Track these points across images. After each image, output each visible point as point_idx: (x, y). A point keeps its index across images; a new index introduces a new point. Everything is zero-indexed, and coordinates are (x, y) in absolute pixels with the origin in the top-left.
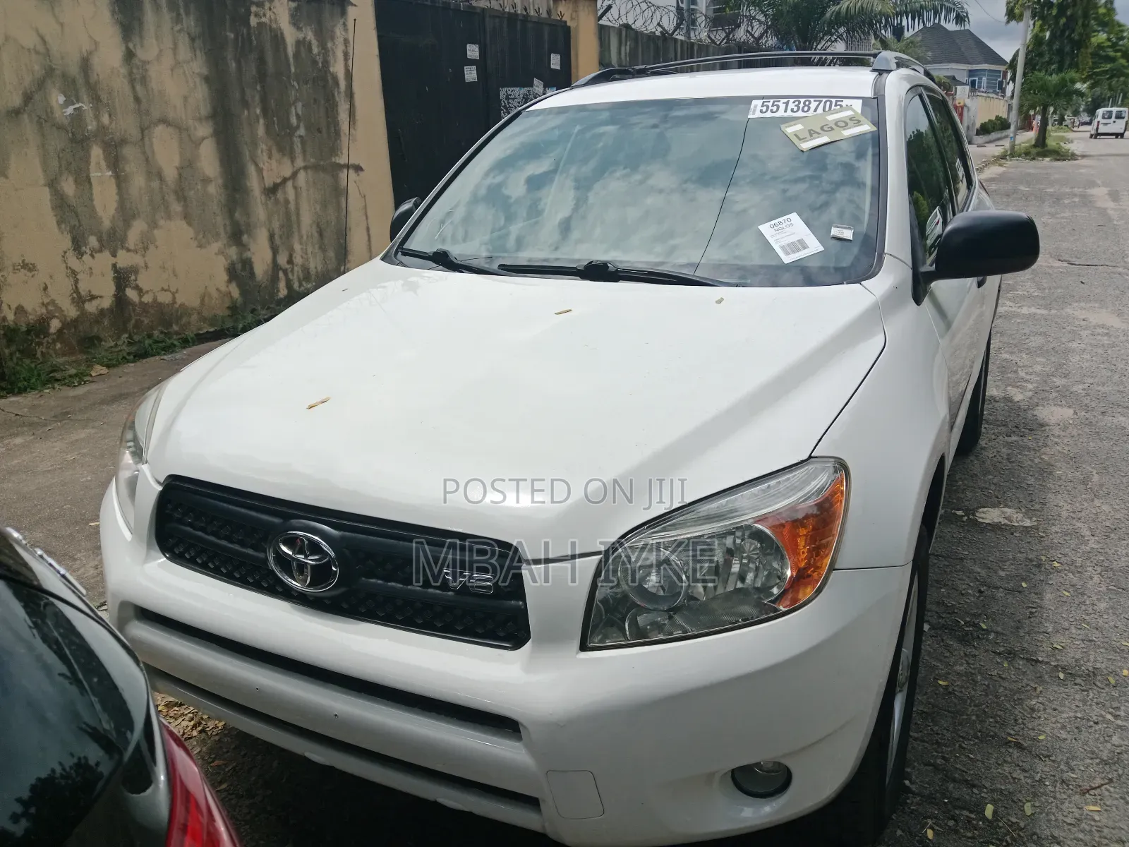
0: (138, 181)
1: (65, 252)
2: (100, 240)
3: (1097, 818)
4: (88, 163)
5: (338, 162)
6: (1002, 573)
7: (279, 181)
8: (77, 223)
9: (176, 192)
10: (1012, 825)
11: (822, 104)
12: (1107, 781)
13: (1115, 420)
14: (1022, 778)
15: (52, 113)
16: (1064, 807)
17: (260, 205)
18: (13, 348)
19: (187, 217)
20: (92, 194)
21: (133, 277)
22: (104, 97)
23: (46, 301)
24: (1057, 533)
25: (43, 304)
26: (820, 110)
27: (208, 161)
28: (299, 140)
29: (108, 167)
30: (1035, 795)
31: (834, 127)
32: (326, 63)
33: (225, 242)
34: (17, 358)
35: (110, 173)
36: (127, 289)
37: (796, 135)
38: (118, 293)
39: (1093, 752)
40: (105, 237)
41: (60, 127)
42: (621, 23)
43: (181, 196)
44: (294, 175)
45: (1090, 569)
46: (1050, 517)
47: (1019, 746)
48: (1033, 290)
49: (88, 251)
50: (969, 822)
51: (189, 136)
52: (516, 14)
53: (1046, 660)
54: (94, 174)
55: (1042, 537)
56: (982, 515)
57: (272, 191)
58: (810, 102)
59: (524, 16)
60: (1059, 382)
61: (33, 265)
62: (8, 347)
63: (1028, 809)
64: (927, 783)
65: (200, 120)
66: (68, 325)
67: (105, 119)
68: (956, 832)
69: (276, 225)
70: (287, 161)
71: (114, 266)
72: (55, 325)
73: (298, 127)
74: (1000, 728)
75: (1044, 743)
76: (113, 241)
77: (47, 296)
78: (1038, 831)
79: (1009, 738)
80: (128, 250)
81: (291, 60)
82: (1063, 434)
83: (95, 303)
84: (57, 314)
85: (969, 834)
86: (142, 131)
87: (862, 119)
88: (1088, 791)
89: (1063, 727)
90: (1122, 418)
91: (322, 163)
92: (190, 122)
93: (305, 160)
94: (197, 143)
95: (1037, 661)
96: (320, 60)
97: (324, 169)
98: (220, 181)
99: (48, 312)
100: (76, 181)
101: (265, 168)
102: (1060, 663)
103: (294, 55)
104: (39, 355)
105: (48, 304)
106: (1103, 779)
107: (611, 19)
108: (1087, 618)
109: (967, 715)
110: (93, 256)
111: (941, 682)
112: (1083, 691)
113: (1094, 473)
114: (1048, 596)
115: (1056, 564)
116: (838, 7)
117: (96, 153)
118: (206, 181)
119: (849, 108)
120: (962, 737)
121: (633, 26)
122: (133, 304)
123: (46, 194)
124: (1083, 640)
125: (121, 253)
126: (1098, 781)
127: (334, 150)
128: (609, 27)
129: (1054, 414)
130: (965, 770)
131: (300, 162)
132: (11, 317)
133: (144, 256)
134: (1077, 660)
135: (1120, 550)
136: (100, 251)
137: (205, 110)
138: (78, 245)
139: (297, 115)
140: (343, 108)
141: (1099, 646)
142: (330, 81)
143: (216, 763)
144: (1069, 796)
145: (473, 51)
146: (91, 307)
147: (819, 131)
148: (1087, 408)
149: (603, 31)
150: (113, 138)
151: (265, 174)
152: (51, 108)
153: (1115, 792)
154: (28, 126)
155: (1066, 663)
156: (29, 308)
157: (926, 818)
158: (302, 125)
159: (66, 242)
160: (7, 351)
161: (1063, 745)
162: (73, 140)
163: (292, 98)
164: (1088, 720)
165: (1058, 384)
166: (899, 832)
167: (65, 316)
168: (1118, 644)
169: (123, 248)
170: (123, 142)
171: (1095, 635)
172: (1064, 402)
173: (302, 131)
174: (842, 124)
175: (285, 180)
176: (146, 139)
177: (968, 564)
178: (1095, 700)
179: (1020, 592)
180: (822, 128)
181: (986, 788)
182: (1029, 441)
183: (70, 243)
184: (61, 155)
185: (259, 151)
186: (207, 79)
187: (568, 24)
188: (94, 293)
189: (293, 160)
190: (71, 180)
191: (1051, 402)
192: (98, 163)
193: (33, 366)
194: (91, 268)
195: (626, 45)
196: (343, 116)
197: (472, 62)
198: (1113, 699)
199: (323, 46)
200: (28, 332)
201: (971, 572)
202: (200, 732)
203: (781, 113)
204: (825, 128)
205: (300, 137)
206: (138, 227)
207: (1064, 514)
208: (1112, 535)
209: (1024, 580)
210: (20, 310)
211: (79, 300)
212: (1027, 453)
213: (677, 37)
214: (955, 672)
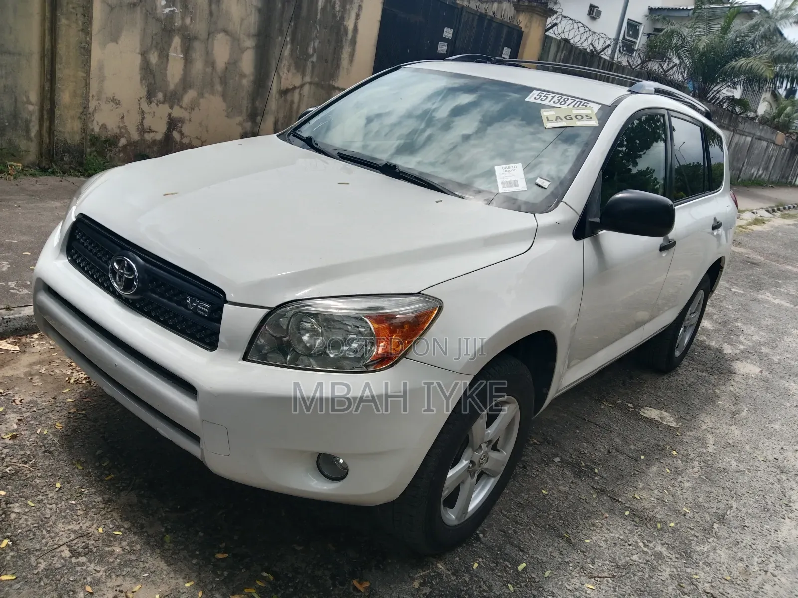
0: (198, 65)
1: (141, 98)
2: (165, 96)
3: (588, 592)
4: (169, 46)
5: (333, 84)
6: (632, 447)
7: (291, 87)
8: (153, 82)
9: (221, 78)
10: (530, 578)
11: (575, 102)
12: (611, 576)
13: (787, 384)
14: (557, 557)
15: (155, 10)
16: (572, 580)
17: (274, 100)
18: (94, 149)
19: (224, 96)
20: (167, 66)
21: (180, 125)
22: (190, 6)
23: (121, 125)
24: (690, 436)
25: (119, 126)
26: (571, 106)
27: (247, 63)
28: (311, 64)
29: (182, 52)
30: (558, 568)
31: (574, 118)
32: (342, 18)
33: (245, 118)
34: (94, 156)
35: (182, 56)
36: (174, 131)
37: (547, 118)
38: (168, 132)
39: (614, 559)
40: (168, 95)
41: (158, 20)
42: (563, 37)
43: (224, 81)
44: (302, 86)
45: (696, 463)
46: (692, 426)
47: (568, 541)
48: (792, 290)
49: (155, 101)
50: (505, 568)
51: (239, 45)
52: (486, 16)
53: (624, 502)
54: (172, 54)
55: (678, 435)
56: (646, 411)
57: (284, 92)
58: (568, 99)
59: (491, 17)
60: (764, 350)
61: (119, 101)
62: (90, 147)
63: (547, 574)
64: (494, 540)
65: (249, 36)
66: (130, 143)
67: (188, 21)
68: (493, 570)
69: (281, 115)
70: (299, 76)
71: (170, 114)
72: (123, 141)
73: (312, 55)
74: (564, 527)
75: (586, 544)
76: (173, 98)
77: (123, 122)
78: (545, 587)
79: (565, 535)
80: (181, 107)
81: (319, 11)
82: (742, 381)
83: (152, 134)
84: (126, 135)
85: (500, 574)
86: (209, 34)
87: (594, 117)
88: (595, 577)
89: (606, 540)
90: (792, 384)
91: (322, 83)
92: (242, 36)
93: (311, 77)
94: (243, 51)
95: (618, 501)
96: (339, 15)
97: (322, 87)
98: (252, 78)
99: (121, 132)
100: (159, 56)
101: (284, 77)
102: (632, 507)
103: (322, 9)
104: (108, 158)
105: (122, 127)
106: (609, 574)
107: (556, 33)
108: (671, 489)
109: (548, 514)
110: (157, 104)
111: (544, 492)
112: (635, 526)
113: (745, 410)
114: (655, 468)
115: (674, 453)
116: (736, 63)
117: (176, 41)
118: (243, 76)
119: (591, 108)
120: (535, 524)
121: (571, 41)
122: (176, 142)
123: (138, 60)
124: (658, 499)
125: (176, 108)
126: (606, 574)
127: (333, 75)
128: (552, 38)
129: (746, 368)
130: (523, 541)
131: (308, 79)
132: (97, 129)
133: (190, 113)
134: (645, 509)
135: (727, 458)
136: (163, 103)
137: (253, 30)
138: (150, 96)
139: (314, 47)
140: (346, 51)
141: (666, 505)
142: (342, 30)
143: (87, 399)
144: (580, 576)
145: (448, 33)
146: (148, 137)
147: (562, 117)
148: (771, 371)
149: (546, 41)
150: (189, 34)
151: (283, 80)
152: (156, 7)
153: (612, 583)
154: (138, 15)
155: (636, 508)
156: (109, 127)
157: (479, 557)
158: (315, 55)
159: (143, 92)
160: (89, 150)
161: (598, 549)
162: (164, 30)
163: (314, 35)
164: (626, 542)
165: (763, 351)
166: (457, 559)
167: (130, 138)
168: (679, 508)
169: (178, 104)
170: (195, 38)
171: (668, 499)
172: (758, 363)
173: (314, 59)
174: (580, 117)
175: (295, 88)
176: (210, 40)
177: (613, 435)
178: (640, 533)
179: (636, 461)
180: (565, 117)
181: (529, 554)
182: (713, 379)
183: (145, 93)
184: (154, 37)
185: (283, 65)
186: (260, 11)
187: (522, 30)
188: (153, 128)
189: (304, 75)
190: (156, 54)
191: (749, 361)
192: (176, 48)
193: (102, 163)
194: (154, 112)
195: (562, 52)
196: (345, 55)
197: (445, 40)
198: (652, 535)
199: (343, 7)
200: (106, 141)
201: (612, 439)
202: (87, 382)
203: (546, 102)
204: (567, 117)
205: (312, 62)
206: (191, 94)
207: (704, 427)
208: (728, 449)
209: (645, 455)
210: (104, 127)
211: (142, 130)
212: (707, 385)
213: (602, 56)
214: (558, 489)
